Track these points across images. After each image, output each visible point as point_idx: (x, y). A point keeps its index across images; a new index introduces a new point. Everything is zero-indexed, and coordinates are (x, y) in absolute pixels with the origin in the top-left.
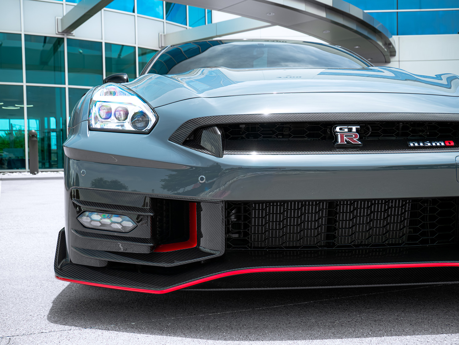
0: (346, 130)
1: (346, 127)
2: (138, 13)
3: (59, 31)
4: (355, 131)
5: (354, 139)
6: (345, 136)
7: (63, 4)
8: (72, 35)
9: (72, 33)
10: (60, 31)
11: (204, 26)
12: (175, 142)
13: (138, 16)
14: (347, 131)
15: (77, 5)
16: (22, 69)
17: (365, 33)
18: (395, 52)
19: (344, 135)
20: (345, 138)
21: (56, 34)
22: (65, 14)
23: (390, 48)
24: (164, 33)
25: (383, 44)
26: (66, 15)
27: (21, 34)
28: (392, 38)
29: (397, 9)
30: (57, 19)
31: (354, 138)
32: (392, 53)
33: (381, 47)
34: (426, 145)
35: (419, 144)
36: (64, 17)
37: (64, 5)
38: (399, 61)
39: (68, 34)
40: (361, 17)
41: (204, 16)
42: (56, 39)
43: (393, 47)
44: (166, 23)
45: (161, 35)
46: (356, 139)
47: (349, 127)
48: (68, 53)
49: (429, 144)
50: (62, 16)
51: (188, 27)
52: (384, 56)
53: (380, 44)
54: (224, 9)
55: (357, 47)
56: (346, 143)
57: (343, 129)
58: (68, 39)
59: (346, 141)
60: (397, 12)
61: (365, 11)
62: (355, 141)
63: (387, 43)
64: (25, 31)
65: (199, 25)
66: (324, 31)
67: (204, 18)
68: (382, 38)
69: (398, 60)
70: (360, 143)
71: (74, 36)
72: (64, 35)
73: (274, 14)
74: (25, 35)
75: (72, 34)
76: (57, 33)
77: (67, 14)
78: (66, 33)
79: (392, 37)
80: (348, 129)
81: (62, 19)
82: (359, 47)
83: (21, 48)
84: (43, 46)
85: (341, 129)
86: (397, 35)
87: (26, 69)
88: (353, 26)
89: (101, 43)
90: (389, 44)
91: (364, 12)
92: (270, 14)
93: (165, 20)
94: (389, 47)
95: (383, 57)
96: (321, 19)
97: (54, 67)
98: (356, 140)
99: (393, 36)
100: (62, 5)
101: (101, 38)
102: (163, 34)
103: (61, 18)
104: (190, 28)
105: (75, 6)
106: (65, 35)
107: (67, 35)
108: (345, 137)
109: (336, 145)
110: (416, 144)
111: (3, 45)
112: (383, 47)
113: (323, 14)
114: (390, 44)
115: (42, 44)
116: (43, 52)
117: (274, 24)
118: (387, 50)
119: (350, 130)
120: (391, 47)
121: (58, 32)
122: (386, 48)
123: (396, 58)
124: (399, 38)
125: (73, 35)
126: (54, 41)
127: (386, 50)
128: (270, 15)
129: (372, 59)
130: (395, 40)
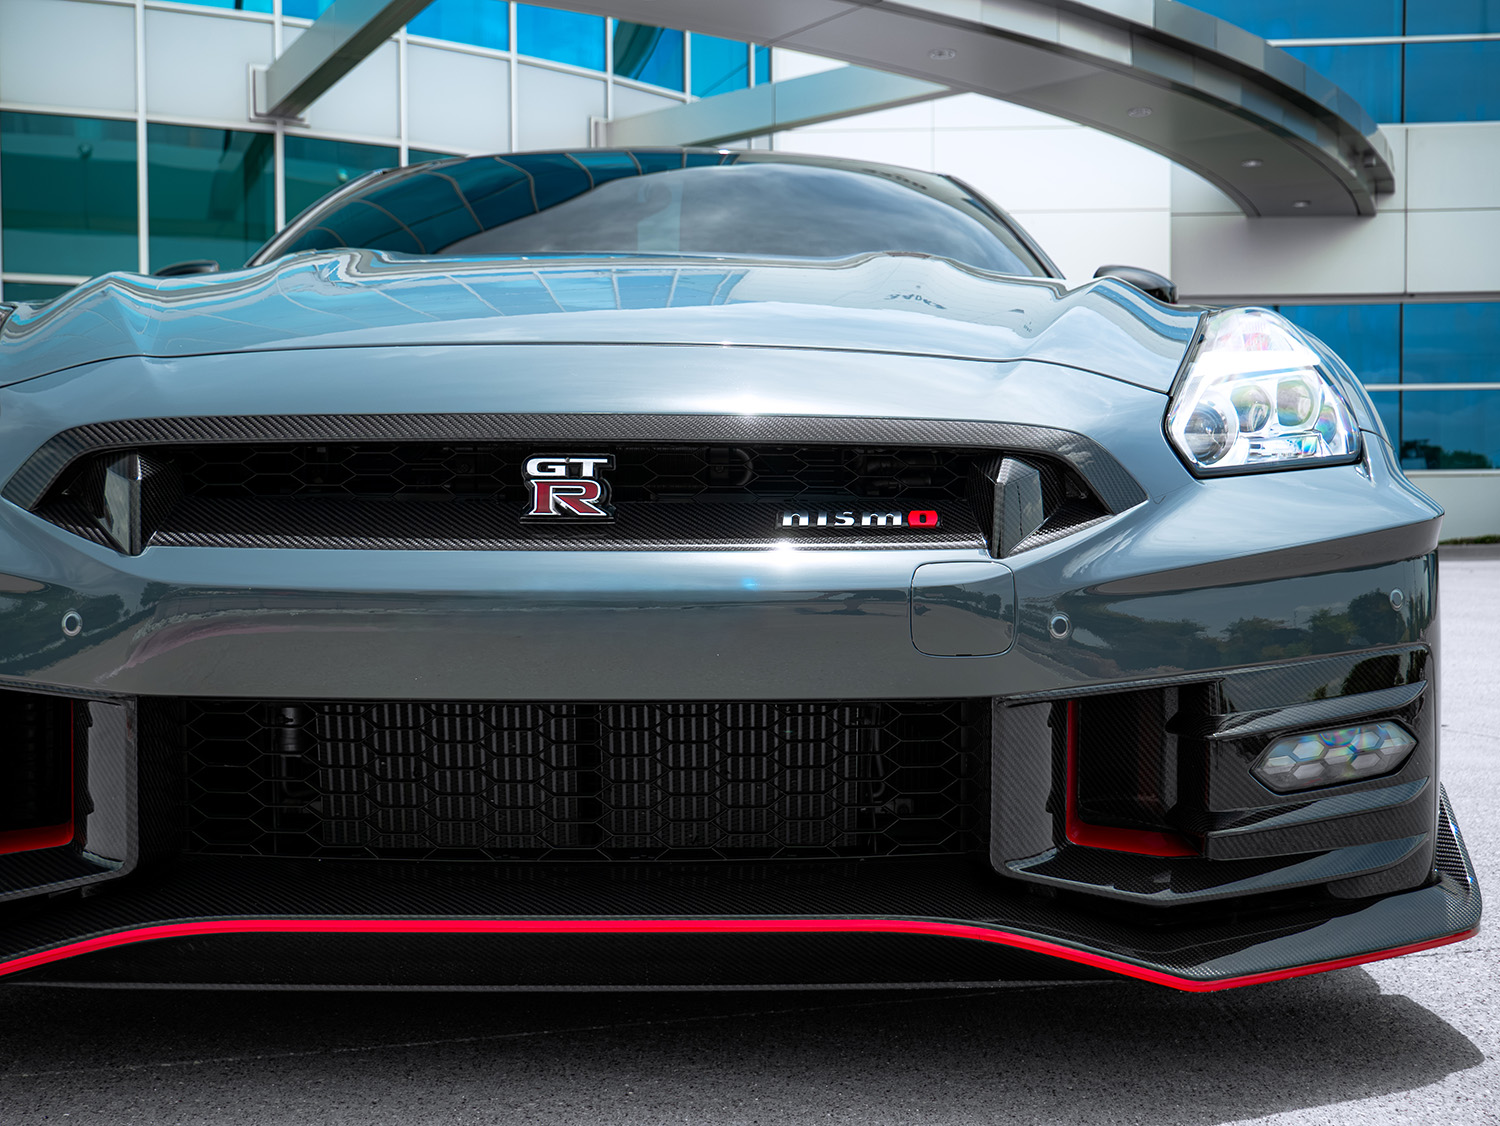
0: (561, 471)
1: (563, 460)
2: (520, 51)
3: (259, 111)
4: (591, 475)
5: (584, 501)
6: (556, 491)
7: (272, 23)
8: (300, 123)
9: (301, 116)
10: (262, 109)
11: (746, 90)
12: (18, 502)
13: (520, 62)
14: (564, 474)
15: (313, 26)
16: (135, 232)
17: (1275, 115)
18: (1391, 179)
19: (551, 487)
20: (552, 495)
21: (251, 121)
22: (278, 53)
23: (1371, 166)
24: (606, 116)
25: (1340, 153)
26: (281, 58)
27: (134, 123)
28: (1377, 132)
29: (1404, 34)
30: (254, 72)
31: (583, 497)
32: (1382, 185)
33: (1336, 163)
34: (837, 524)
35: (813, 519)
36: (276, 64)
37: (278, 25)
38: (1406, 211)
39: (287, 120)
40: (1256, 61)
41: (745, 61)
42: (252, 137)
43: (1382, 164)
44: (615, 83)
45: (596, 124)
46: (590, 500)
47: (572, 460)
48: (287, 181)
49: (849, 521)
50: (270, 61)
51: (688, 96)
52: (1350, 193)
53: (1333, 152)
54: (785, 40)
55: (1252, 164)
56: (554, 513)
57: (550, 467)
58: (287, 138)
59: (557, 506)
60: (1403, 44)
61: (1274, 43)
62: (586, 509)
63: (1361, 149)
64: (147, 112)
65: (732, 89)
66: (1131, 110)
67: (745, 69)
68: (1338, 134)
69: (1403, 207)
70: (603, 514)
71: (307, 127)
72: (273, 123)
73: (953, 55)
74: (150, 124)
75: (302, 120)
76: (252, 116)
77: (286, 54)
78: (281, 116)
79: (1375, 129)
80: (569, 466)
81: (268, 73)
82: (1259, 164)
83: (134, 165)
84: (221, 161)
85: (542, 467)
86: (1402, 121)
87: (152, 233)
88: (1230, 92)
89: (397, 149)
90: (1362, 154)
91: (1269, 46)
92: (941, 54)
93: (609, 75)
94: (1367, 162)
95: (1348, 195)
96: (1115, 70)
97: (246, 225)
98: (591, 506)
99: (1381, 127)
100: (269, 26)
101: (395, 132)
102: (602, 120)
103: (263, 68)
104: (695, 99)
105: (307, 28)
106: (280, 122)
107: (286, 124)
108: (555, 495)
109: (523, 520)
110: (804, 521)
111: (95, 156)
112: (1344, 163)
113: (1122, 54)
114: (1370, 152)
115: (219, 153)
116: (218, 176)
117: (958, 88)
118: (1358, 173)
119: (574, 471)
120: (1374, 162)
121: (256, 114)
122: (1355, 167)
123: (1396, 200)
124: (1407, 131)
125: (306, 123)
126: (247, 142)
127: (1354, 172)
128: (942, 58)
129: (1308, 202)
130: (1390, 139)
